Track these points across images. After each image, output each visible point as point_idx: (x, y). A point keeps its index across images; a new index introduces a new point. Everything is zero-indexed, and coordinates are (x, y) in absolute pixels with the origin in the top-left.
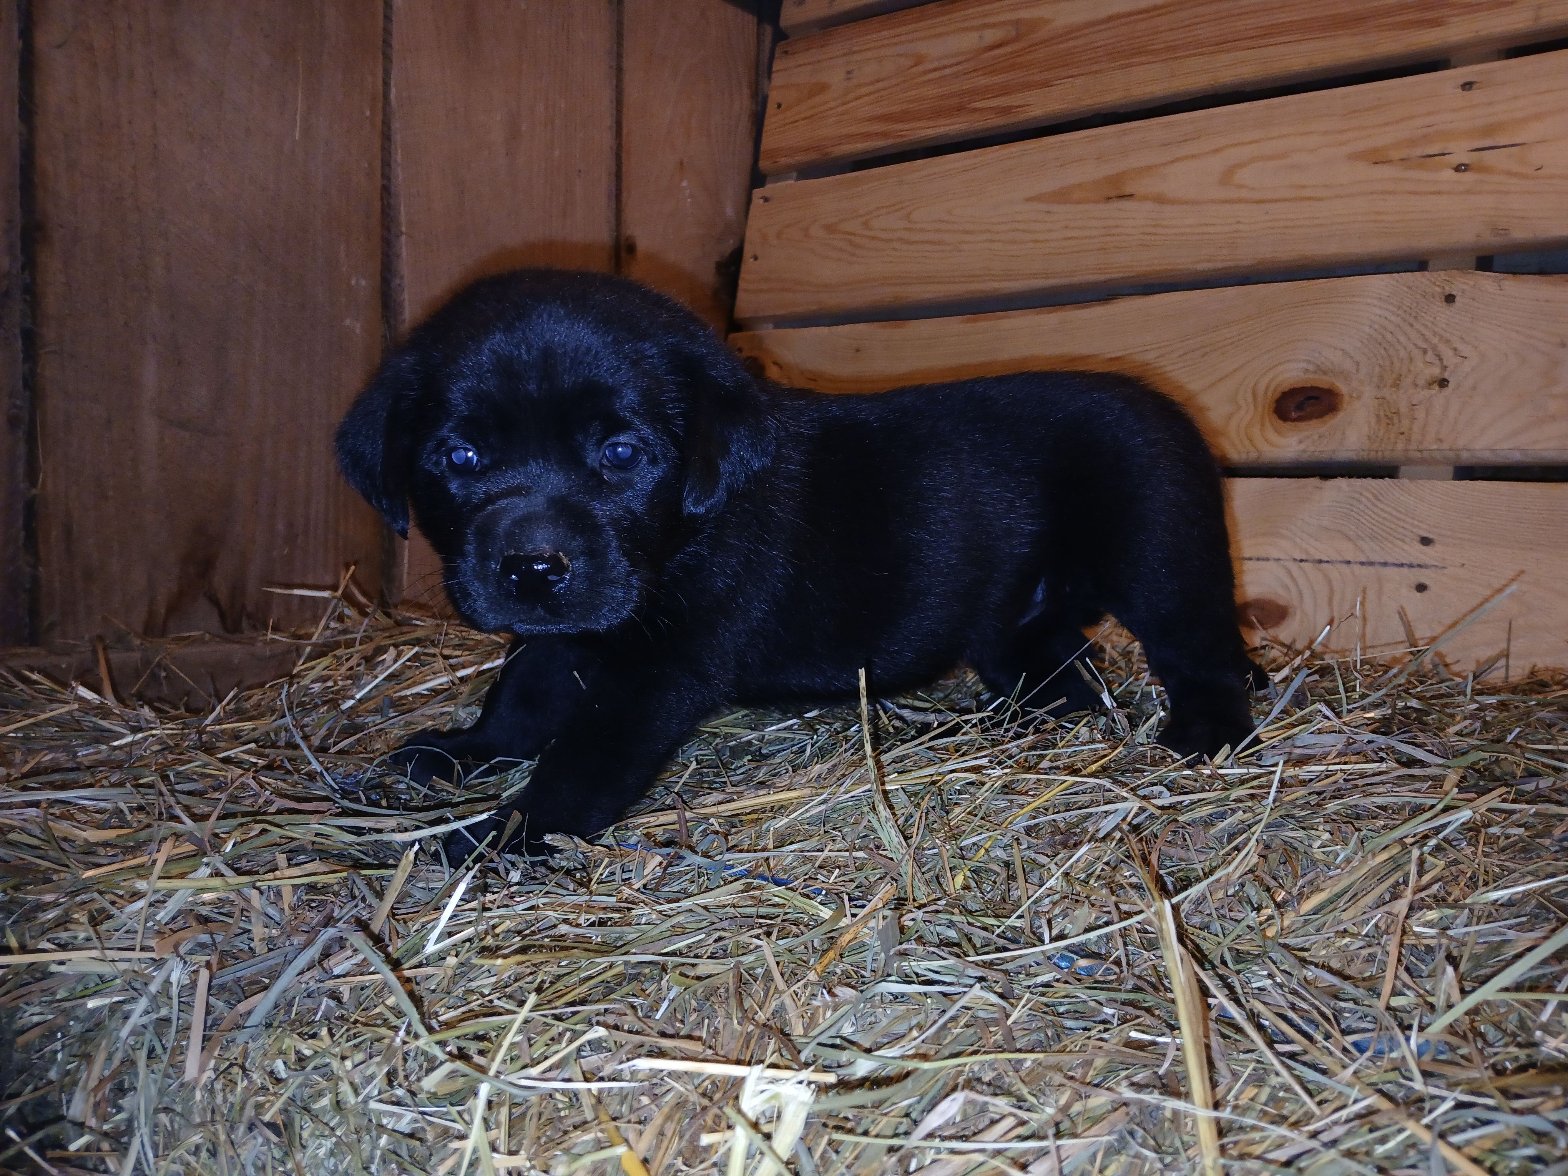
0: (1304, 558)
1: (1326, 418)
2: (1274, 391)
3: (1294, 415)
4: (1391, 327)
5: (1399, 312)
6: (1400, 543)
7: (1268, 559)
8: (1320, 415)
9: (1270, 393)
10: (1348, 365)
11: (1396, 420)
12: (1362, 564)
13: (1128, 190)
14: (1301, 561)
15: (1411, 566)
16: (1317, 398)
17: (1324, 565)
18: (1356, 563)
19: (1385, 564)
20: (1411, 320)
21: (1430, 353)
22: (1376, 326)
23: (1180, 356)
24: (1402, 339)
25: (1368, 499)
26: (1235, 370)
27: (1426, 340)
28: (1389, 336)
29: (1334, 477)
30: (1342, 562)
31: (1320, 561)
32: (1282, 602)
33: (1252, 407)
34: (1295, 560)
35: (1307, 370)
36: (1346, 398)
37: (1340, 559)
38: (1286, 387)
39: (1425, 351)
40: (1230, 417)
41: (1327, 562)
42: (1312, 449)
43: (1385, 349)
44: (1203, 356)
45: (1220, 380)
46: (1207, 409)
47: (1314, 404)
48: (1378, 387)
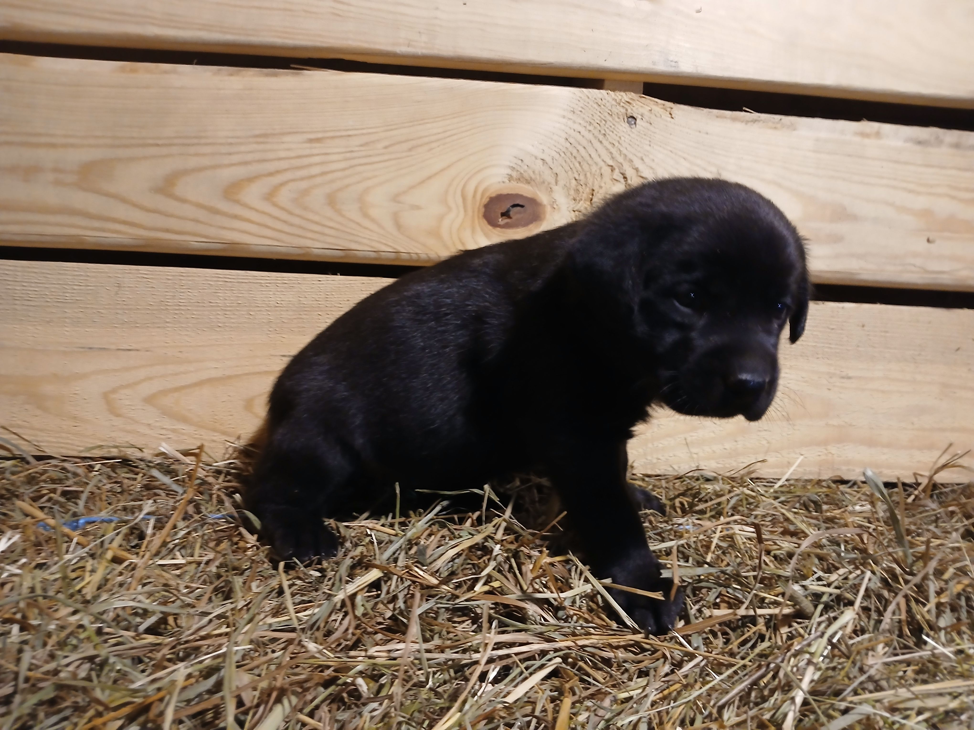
1: (530, 226)
2: (481, 194)
3: (502, 221)
4: (584, 143)
5: (591, 128)
8: (526, 223)
9: (477, 196)
10: (548, 177)
16: (522, 206)
20: (601, 137)
21: (617, 171)
22: (572, 140)
23: (386, 147)
24: (594, 155)
26: (443, 170)
27: (612, 158)
28: (582, 151)
33: (462, 209)
35: (511, 177)
36: (548, 209)
38: (493, 193)
40: (441, 218)
43: (580, 163)
44: (410, 150)
45: (429, 178)
46: (418, 208)
47: (519, 213)
48: (575, 200)
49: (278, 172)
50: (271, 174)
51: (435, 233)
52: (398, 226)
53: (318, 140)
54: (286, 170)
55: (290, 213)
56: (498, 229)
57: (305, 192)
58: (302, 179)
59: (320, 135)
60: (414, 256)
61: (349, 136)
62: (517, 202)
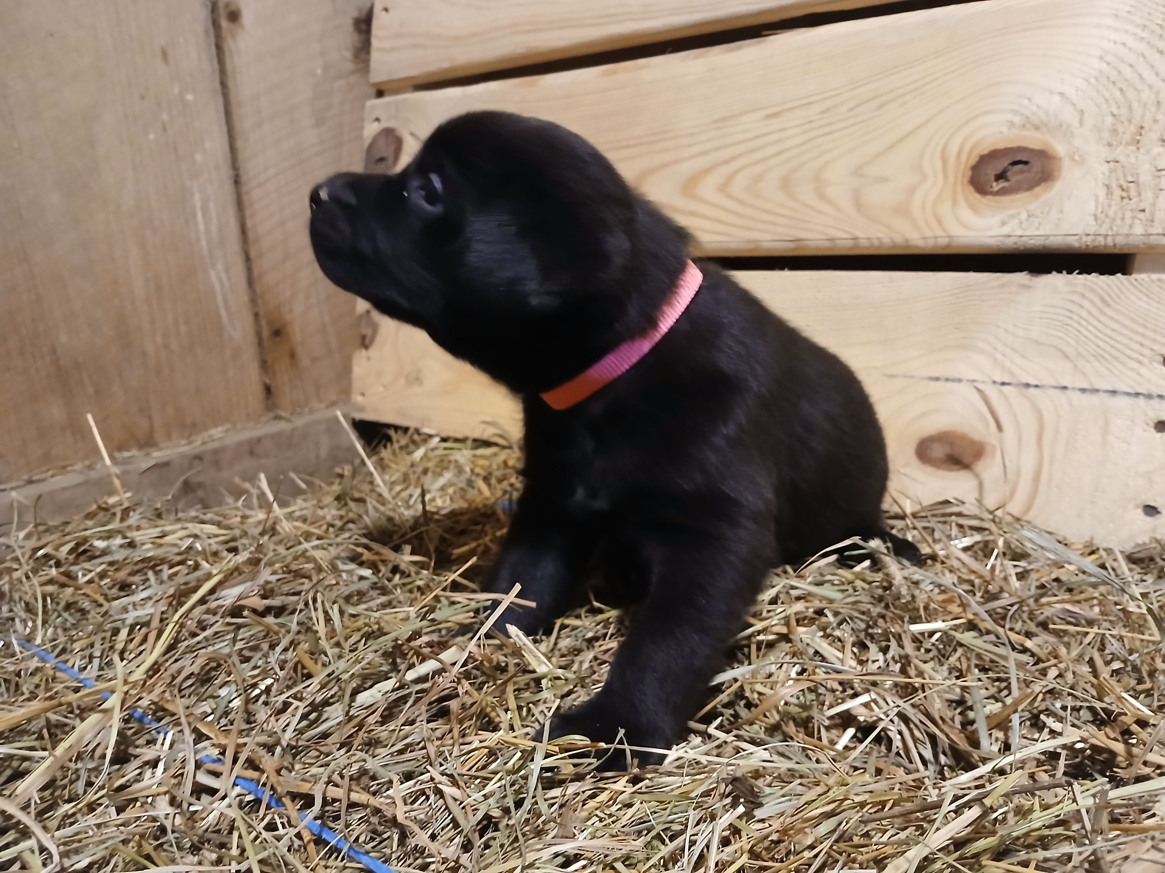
0: (1006, 380)
1: (1037, 190)
2: (970, 153)
3: (996, 186)
4: (1131, 58)
5: (1146, 34)
6: (1134, 365)
7: (960, 381)
8: (1031, 186)
9: (964, 157)
10: (1069, 116)
11: (1133, 193)
12: (1083, 390)
14: (1003, 384)
15: (1149, 396)
16: (1026, 163)
17: (1032, 390)
18: (1074, 389)
19: (1114, 392)
22: (1109, 58)
23: (850, 110)
24: (1147, 74)
25: (1092, 302)
26: (918, 128)
28: (1128, 72)
29: (1047, 271)
30: (1056, 387)
31: (1027, 385)
32: (976, 436)
33: (940, 176)
34: (994, 382)
35: (1012, 124)
36: (1066, 163)
37: (1054, 384)
38: (984, 149)
40: (912, 190)
41: (1037, 386)
42: (1020, 233)
43: (1121, 90)
44: (879, 108)
45: (901, 140)
46: (884, 180)
47: (1022, 172)
48: (1110, 145)
49: (734, 158)
50: (727, 162)
51: (903, 210)
52: (859, 205)
53: (776, 115)
54: (741, 155)
55: (742, 203)
56: (989, 197)
57: (759, 178)
58: (758, 162)
59: (778, 109)
60: (876, 242)
61: (810, 104)
62: (1019, 158)
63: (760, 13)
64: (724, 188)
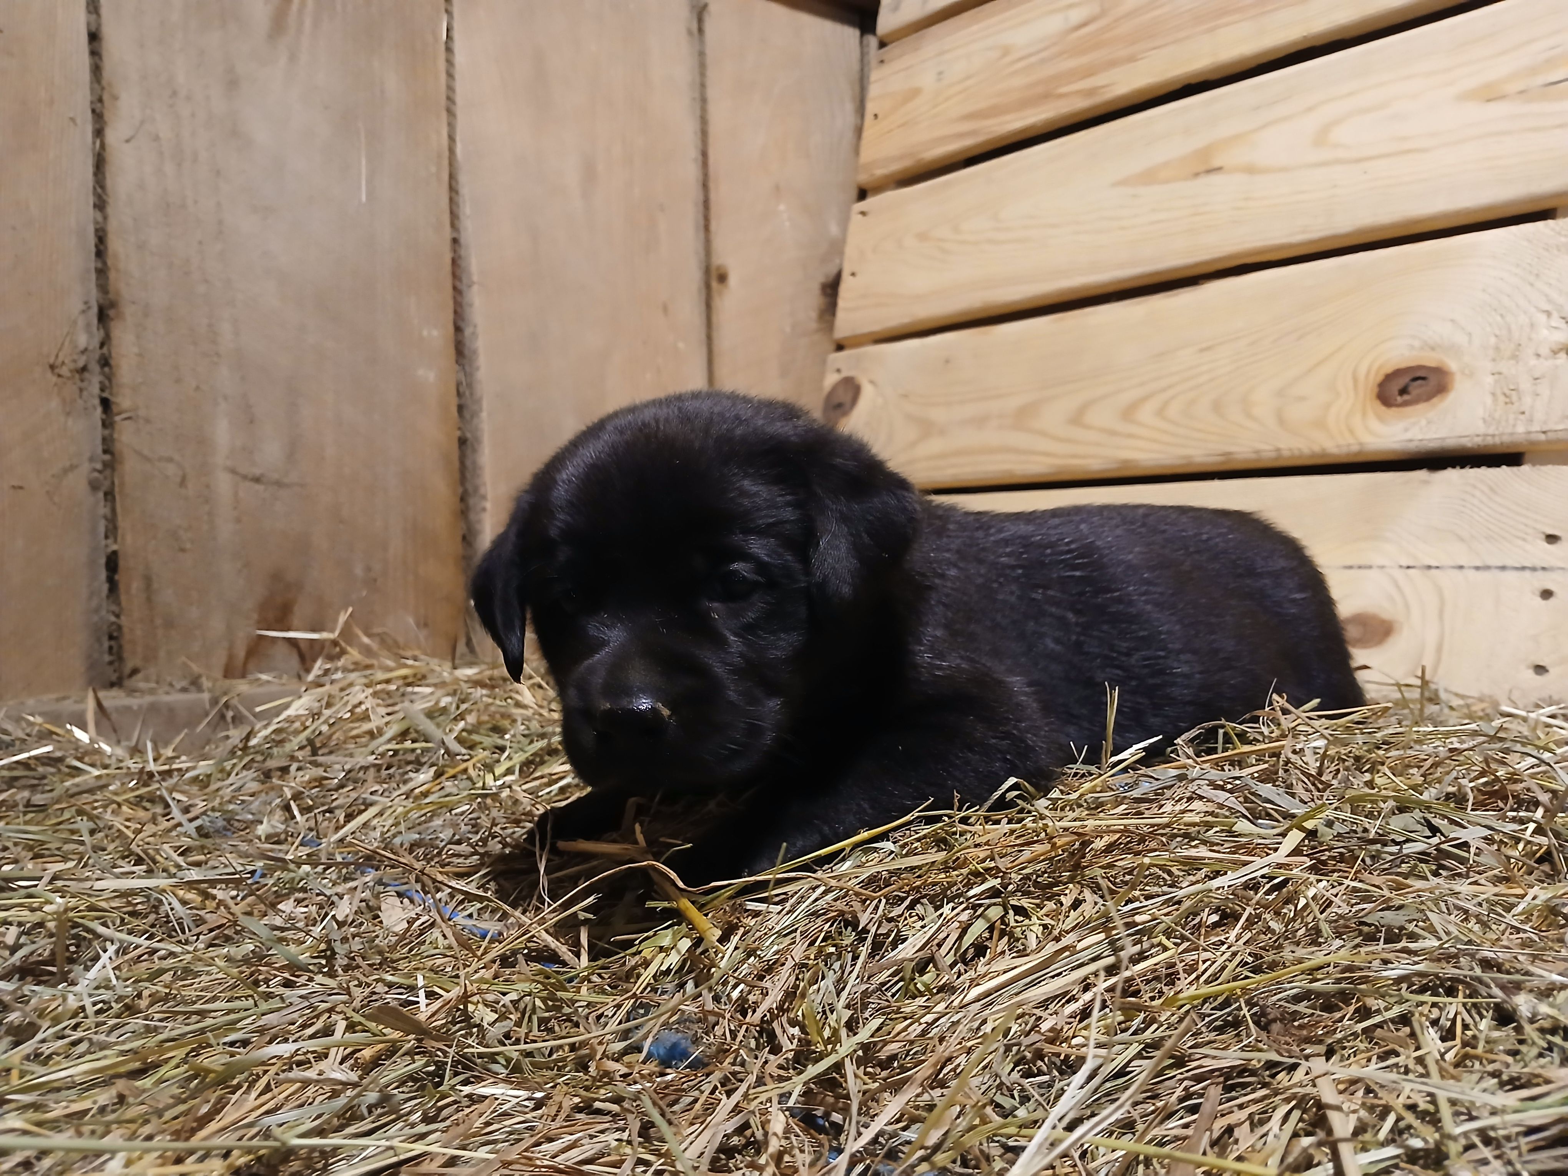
0: (1411, 564)
1: (1435, 400)
2: (1377, 373)
3: (1399, 399)
4: (1508, 289)
5: (1517, 271)
6: (1520, 542)
7: (1370, 567)
8: (1429, 397)
9: (1372, 376)
10: (1459, 338)
11: (1514, 398)
12: (1477, 568)
13: (1216, 163)
14: (1408, 567)
15: (1534, 569)
16: (1423, 378)
17: (1433, 571)
18: (1470, 568)
19: (1503, 568)
20: (1532, 279)
21: (1555, 315)
22: (1491, 290)
23: (1274, 342)
24: (1522, 302)
25: (1482, 492)
27: (1550, 301)
28: (1506, 301)
29: (1444, 468)
30: (1454, 567)
31: (1429, 567)
32: (1385, 616)
33: (1352, 393)
34: (1401, 567)
35: (1412, 347)
36: (1458, 377)
37: (1453, 564)
38: (1389, 369)
39: (1548, 314)
40: (1327, 407)
41: (1437, 567)
42: (1420, 437)
43: (1502, 316)
44: (1299, 339)
45: (1317, 365)
46: (1302, 399)
47: (1421, 386)
48: (1494, 360)
49: (1170, 387)
50: (1164, 390)
51: (1320, 424)
52: (1281, 421)
53: (1208, 349)
54: (1176, 384)
55: (1177, 424)
56: (1394, 409)
57: (1192, 402)
58: (1191, 389)
59: (1211, 343)
60: (1296, 453)
61: (1238, 338)
62: (1419, 374)
63: (1197, 265)
64: (1160, 412)
